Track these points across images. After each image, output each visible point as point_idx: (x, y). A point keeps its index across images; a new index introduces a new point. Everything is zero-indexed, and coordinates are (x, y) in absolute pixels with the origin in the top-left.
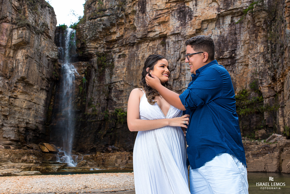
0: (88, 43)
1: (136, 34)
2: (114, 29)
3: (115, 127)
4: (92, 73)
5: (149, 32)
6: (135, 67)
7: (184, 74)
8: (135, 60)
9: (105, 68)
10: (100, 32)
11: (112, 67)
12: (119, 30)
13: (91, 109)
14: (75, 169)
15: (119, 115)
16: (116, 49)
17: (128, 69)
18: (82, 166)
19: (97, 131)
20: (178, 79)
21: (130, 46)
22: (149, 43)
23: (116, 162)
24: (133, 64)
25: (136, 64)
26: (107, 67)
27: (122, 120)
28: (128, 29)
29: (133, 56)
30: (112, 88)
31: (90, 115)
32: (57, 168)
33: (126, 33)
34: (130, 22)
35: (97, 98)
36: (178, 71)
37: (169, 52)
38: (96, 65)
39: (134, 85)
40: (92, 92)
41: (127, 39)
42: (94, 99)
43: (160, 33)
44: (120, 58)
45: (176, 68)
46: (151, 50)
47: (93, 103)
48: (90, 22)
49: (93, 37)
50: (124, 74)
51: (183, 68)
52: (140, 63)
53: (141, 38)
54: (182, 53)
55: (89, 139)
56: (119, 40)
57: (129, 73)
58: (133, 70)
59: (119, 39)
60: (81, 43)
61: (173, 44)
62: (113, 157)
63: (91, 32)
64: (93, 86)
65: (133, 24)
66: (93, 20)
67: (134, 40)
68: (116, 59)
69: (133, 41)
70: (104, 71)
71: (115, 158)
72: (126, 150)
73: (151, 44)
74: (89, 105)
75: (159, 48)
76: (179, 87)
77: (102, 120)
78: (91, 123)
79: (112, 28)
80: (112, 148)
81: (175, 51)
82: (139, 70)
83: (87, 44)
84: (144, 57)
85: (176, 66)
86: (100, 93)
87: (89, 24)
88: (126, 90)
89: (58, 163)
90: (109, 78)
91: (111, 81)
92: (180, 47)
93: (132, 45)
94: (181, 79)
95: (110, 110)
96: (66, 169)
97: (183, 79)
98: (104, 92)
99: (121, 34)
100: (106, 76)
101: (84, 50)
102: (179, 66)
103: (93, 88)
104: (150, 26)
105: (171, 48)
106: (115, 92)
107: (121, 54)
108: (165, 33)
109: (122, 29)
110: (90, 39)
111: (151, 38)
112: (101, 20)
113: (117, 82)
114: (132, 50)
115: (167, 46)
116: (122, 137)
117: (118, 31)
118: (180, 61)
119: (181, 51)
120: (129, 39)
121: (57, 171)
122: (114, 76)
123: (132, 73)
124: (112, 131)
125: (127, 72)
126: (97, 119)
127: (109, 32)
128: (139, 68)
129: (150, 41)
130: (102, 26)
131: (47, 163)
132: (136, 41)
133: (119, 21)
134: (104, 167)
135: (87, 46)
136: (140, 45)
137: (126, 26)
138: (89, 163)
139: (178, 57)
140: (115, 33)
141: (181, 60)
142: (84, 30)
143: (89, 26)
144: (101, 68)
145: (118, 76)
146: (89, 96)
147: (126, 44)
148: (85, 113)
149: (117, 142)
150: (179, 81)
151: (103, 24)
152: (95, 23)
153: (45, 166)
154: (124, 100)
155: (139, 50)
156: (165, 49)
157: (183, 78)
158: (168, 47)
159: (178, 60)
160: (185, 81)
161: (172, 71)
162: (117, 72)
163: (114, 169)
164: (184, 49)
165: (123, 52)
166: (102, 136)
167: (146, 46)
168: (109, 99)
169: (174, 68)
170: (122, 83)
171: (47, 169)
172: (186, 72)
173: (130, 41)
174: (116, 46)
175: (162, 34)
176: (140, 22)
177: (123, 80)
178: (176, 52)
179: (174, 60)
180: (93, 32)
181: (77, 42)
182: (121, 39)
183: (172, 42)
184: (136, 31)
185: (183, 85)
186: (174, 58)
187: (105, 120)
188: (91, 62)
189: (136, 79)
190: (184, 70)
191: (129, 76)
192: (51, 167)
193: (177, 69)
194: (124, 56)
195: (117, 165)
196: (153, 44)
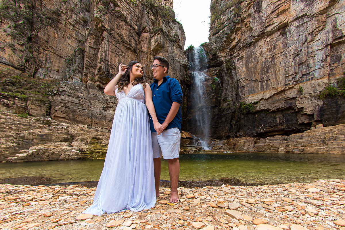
0: (218, 53)
1: (252, 33)
2: (234, 36)
3: (240, 117)
4: (223, 75)
5: (266, 27)
6: (253, 64)
7: (313, 56)
8: (252, 58)
9: (231, 70)
10: (225, 41)
11: (235, 69)
12: (237, 35)
13: (226, 103)
14: (210, 152)
15: (243, 107)
16: (236, 55)
17: (247, 67)
18: (216, 149)
19: (231, 121)
20: (304, 62)
21: (247, 47)
22: (266, 39)
23: (244, 146)
24: (251, 62)
25: (254, 61)
26: (232, 69)
27: (245, 111)
28: (245, 32)
29: (250, 55)
30: (239, 84)
31: (225, 109)
32: (193, 151)
33: (243, 36)
34: (246, 24)
35: (231, 94)
36: (305, 54)
37: (291, 38)
38: (225, 69)
39: (253, 80)
40: (227, 90)
41: (244, 41)
42: (228, 95)
43: (279, 24)
44: (239, 61)
45: (301, 52)
46: (269, 44)
47: (228, 98)
48: (215, 37)
49: (221, 47)
50: (243, 72)
51: (310, 50)
52: (258, 59)
53: (258, 36)
54: (309, 34)
55: (226, 128)
56: (237, 45)
57: (248, 70)
58: (252, 67)
59: (237, 43)
60: (212, 55)
61: (296, 29)
62: (241, 141)
63: (218, 44)
64: (228, 84)
65: (249, 26)
66: (217, 34)
67: (251, 39)
68: (237, 62)
69: (250, 41)
70: (231, 72)
71: (243, 142)
72: (249, 136)
73: (268, 39)
74: (224, 101)
75: (278, 39)
76: (306, 71)
77: (233, 112)
78: (226, 115)
79: (232, 35)
80: (239, 135)
81: (299, 36)
82: (257, 66)
83: (218, 55)
84: (262, 52)
85: (301, 50)
86: (233, 89)
87: (214, 39)
88: (247, 85)
89: (194, 147)
90: (236, 77)
91: (237, 79)
92: (306, 29)
93: (249, 45)
94: (308, 62)
95: (237, 103)
96: (201, 151)
97: (311, 62)
98: (235, 88)
99: (239, 38)
100: (234, 76)
101: (216, 60)
102: (306, 49)
103: (228, 85)
104: (267, 21)
105: (293, 34)
106: (240, 88)
107: (239, 57)
108: (286, 21)
109: (239, 33)
110: (219, 49)
111: (269, 32)
112: (223, 32)
113: (241, 79)
114: (248, 51)
115: (288, 33)
116: (245, 126)
117: (236, 37)
118: (306, 44)
119: (307, 33)
120: (246, 41)
121: (193, 153)
122: (238, 75)
123: (250, 70)
124: (238, 121)
125: (246, 70)
126: (230, 111)
127: (231, 40)
128: (258, 64)
129: (267, 37)
130: (225, 36)
131: (185, 146)
132: (253, 41)
133: (236, 27)
134: (234, 150)
135: (218, 56)
136: (257, 44)
137: (243, 30)
138: (224, 147)
139: (304, 40)
140: (234, 39)
141: (308, 43)
142: (212, 45)
143: (216, 40)
144: (229, 71)
145: (240, 75)
146: (224, 93)
147: (244, 47)
148: (221, 107)
149: (241, 130)
150: (307, 64)
151: (225, 34)
152: (220, 36)
153: (184, 148)
154: (245, 94)
155: (256, 48)
156: (286, 38)
157: (312, 60)
158: (289, 35)
159: (304, 44)
160: (314, 63)
161: (296, 56)
162: (239, 72)
163: (243, 152)
164: (312, 30)
165: (241, 55)
166: (233, 125)
167: (263, 42)
168: (237, 95)
169: (299, 52)
170: (244, 80)
171: (185, 151)
172: (315, 53)
173: (247, 42)
174: (235, 51)
175: (282, 23)
176: (256, 22)
177: (244, 77)
178: (301, 36)
179: (299, 45)
180: (220, 43)
181: (208, 55)
182: (239, 43)
183: (295, 28)
184: (253, 31)
185: (311, 68)
186: (299, 42)
187: (234, 112)
188: (222, 67)
189: (255, 74)
190: (312, 52)
191: (248, 73)
192: (189, 150)
193: (304, 53)
194: (242, 58)
195: (245, 148)
196: (271, 38)
